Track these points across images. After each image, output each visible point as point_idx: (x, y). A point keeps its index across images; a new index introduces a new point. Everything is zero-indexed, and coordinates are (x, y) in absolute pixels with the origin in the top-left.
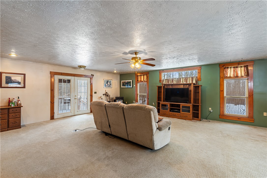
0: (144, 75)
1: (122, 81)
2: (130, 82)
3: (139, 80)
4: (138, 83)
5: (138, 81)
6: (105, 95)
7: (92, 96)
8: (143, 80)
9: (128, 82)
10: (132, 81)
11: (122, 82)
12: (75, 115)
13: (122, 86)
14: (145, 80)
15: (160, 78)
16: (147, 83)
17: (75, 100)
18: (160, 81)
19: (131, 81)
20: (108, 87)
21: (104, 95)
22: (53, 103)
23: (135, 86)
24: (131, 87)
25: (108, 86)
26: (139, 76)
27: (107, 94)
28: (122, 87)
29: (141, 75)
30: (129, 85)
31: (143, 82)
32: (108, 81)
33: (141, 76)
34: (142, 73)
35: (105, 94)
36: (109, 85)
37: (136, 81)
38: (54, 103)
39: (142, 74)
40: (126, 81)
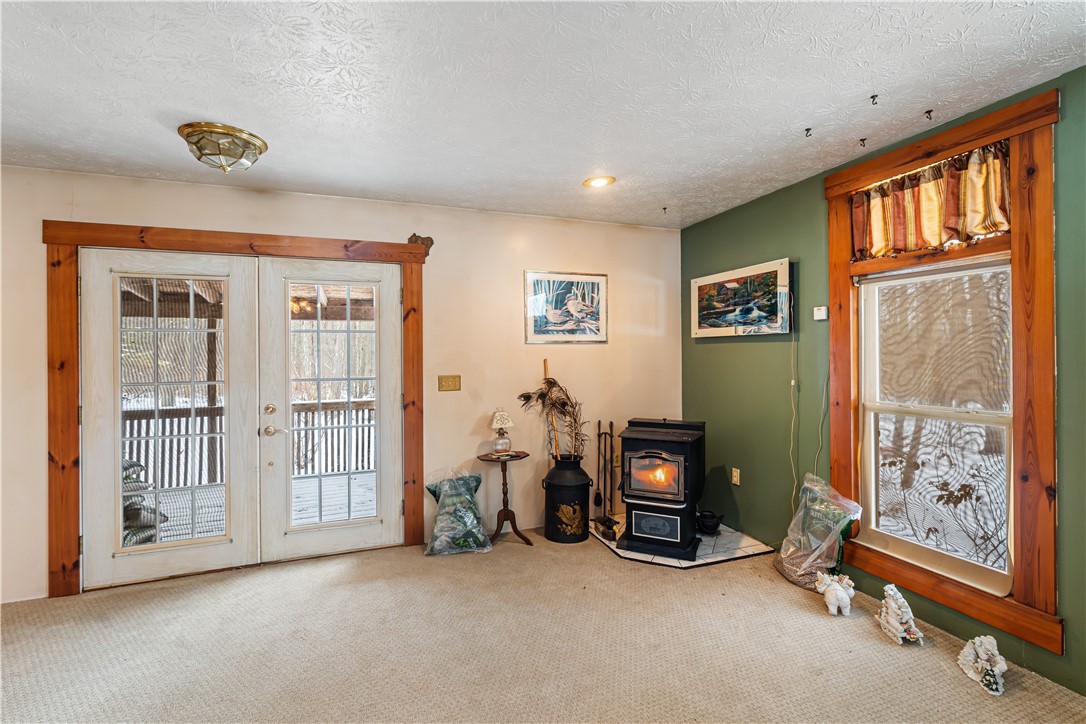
0: (962, 165)
1: (696, 283)
2: (768, 281)
3: (879, 242)
4: (863, 277)
5: (861, 253)
6: (537, 406)
7: (421, 411)
8: (934, 239)
9: (743, 281)
10: (792, 266)
11: (700, 289)
12: (265, 560)
13: (700, 327)
14: (974, 223)
16: (1025, 264)
17: (266, 438)
19: (781, 267)
20: (572, 332)
21: (527, 398)
22: (68, 463)
23: (820, 313)
24: (779, 326)
25: (570, 326)
26: (876, 203)
27: (555, 393)
28: (697, 332)
29: (915, 181)
30: (756, 313)
31: (938, 254)
32: (572, 283)
33: (900, 186)
34: (926, 148)
35: (542, 396)
36: (579, 321)
37: (833, 267)
38: (76, 463)
40: (729, 277)
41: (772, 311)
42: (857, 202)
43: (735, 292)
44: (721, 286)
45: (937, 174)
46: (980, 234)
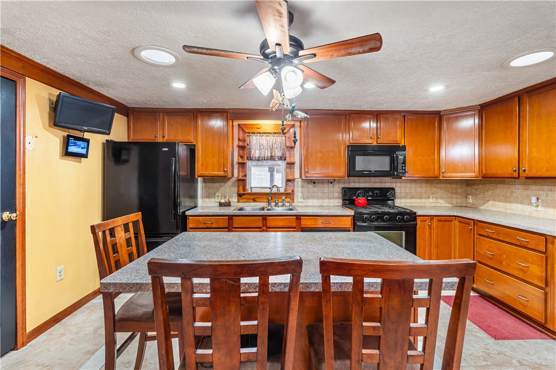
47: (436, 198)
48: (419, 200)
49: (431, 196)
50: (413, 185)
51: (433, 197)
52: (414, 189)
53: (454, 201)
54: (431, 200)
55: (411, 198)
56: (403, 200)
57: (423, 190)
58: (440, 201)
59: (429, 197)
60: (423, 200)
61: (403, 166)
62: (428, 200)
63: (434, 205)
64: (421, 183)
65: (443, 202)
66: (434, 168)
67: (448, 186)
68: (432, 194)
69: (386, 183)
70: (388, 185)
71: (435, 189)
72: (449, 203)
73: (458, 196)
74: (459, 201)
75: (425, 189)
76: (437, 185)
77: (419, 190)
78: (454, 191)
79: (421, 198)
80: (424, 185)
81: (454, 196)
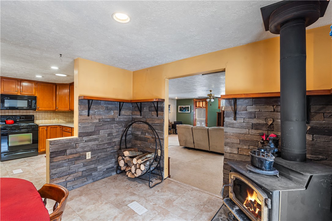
0: (203, 101)
1: (179, 106)
2: (188, 108)
3: (198, 105)
4: (196, 108)
5: (196, 106)
8: (201, 106)
10: (191, 106)
14: (204, 106)
15: (219, 104)
16: (206, 109)
18: (219, 107)
19: (189, 106)
23: (193, 111)
24: (189, 112)
26: (197, 102)
28: (179, 112)
29: (200, 102)
30: (186, 110)
31: (201, 107)
33: (199, 102)
37: (194, 107)
39: (201, 100)
40: (184, 106)
41: (188, 111)
42: (196, 102)
43: (184, 108)
44: (182, 107)
45: (202, 102)
46: (204, 107)
47: (58, 119)
48: (49, 120)
49: (56, 118)
50: (46, 114)
51: (57, 119)
52: (47, 115)
53: (67, 120)
54: (56, 120)
55: (45, 119)
56: (41, 121)
57: (52, 116)
58: (60, 120)
59: (55, 119)
60: (52, 120)
61: (35, 105)
62: (54, 120)
63: (57, 122)
64: (51, 113)
65: (62, 120)
66: (53, 107)
67: (64, 114)
68: (56, 117)
69: (31, 113)
70: (31, 114)
71: (58, 115)
72: (65, 121)
73: (69, 118)
74: (69, 120)
75: (52, 115)
76: (59, 114)
77: (49, 116)
78: (67, 116)
79: (50, 119)
80: (52, 114)
81: (67, 118)
